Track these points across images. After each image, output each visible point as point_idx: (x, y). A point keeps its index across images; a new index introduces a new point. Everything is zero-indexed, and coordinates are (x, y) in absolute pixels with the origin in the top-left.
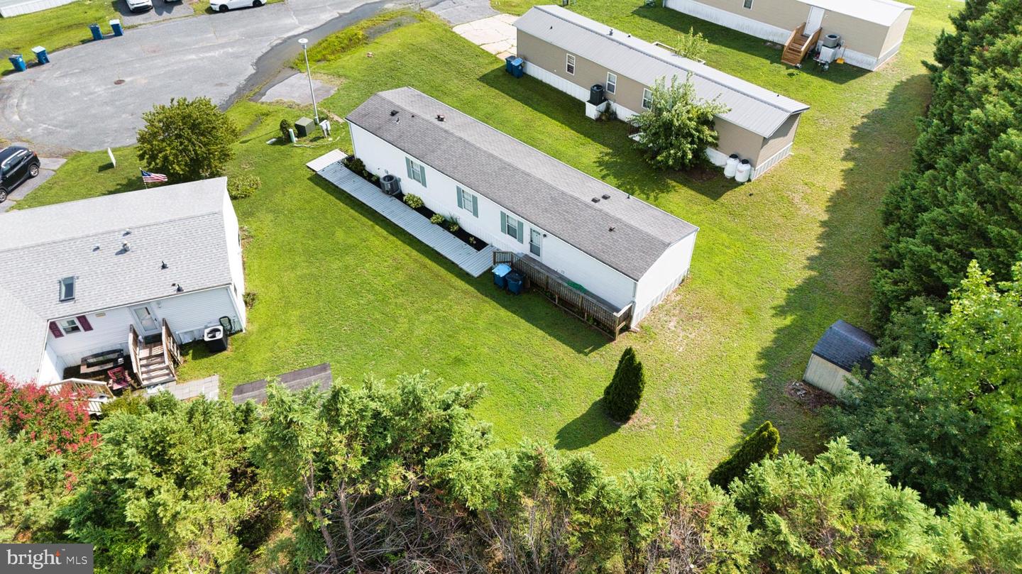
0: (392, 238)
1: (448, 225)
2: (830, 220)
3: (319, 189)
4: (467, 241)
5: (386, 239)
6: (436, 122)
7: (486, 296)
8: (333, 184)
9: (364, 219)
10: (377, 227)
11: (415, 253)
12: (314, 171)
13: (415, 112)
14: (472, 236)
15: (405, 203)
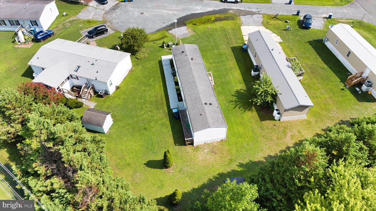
1: (178, 90)
3: (158, 65)
5: (160, 87)
7: (168, 115)
8: (162, 65)
10: (161, 82)
12: (161, 59)
13: (188, 54)
15: (174, 79)
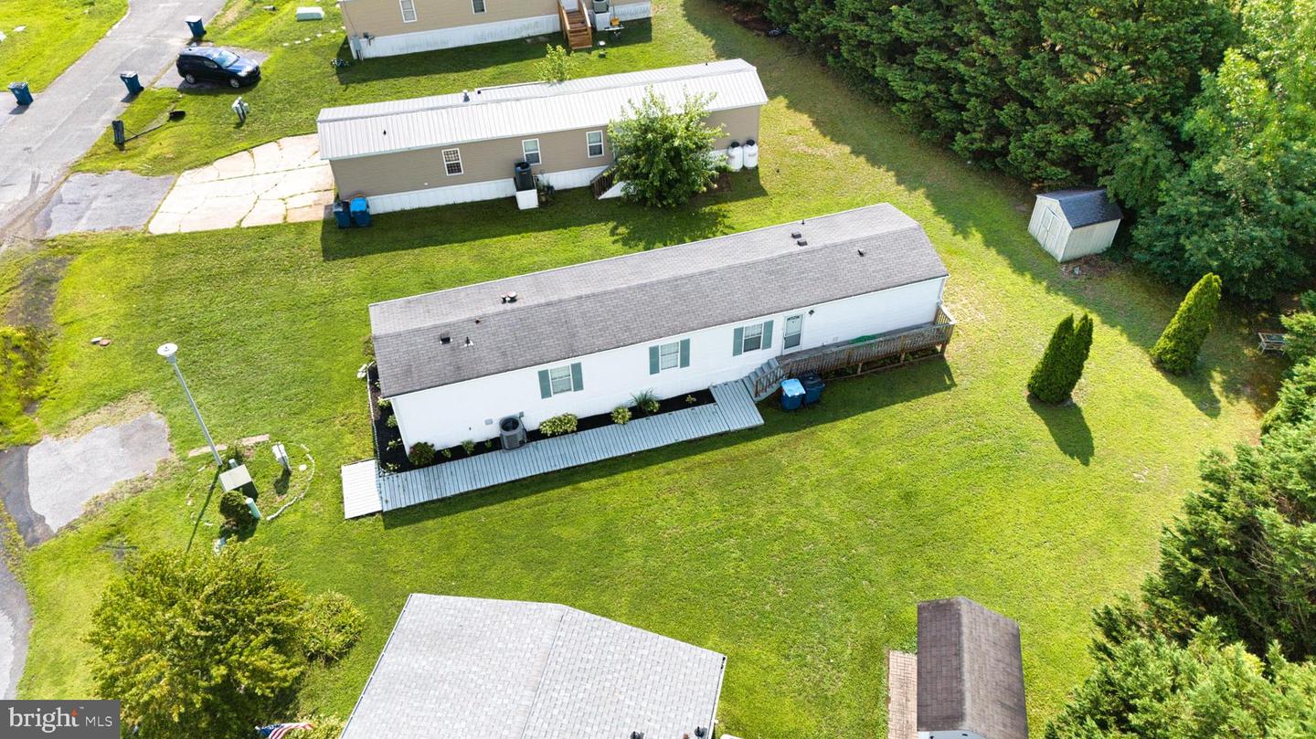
0: (619, 477)
1: (641, 409)
2: (853, 148)
4: (687, 405)
5: (617, 484)
6: (509, 306)
7: (805, 428)
8: (432, 502)
9: (554, 493)
10: (584, 485)
11: (671, 465)
12: (372, 514)
13: (476, 314)
14: (686, 395)
15: (553, 435)
